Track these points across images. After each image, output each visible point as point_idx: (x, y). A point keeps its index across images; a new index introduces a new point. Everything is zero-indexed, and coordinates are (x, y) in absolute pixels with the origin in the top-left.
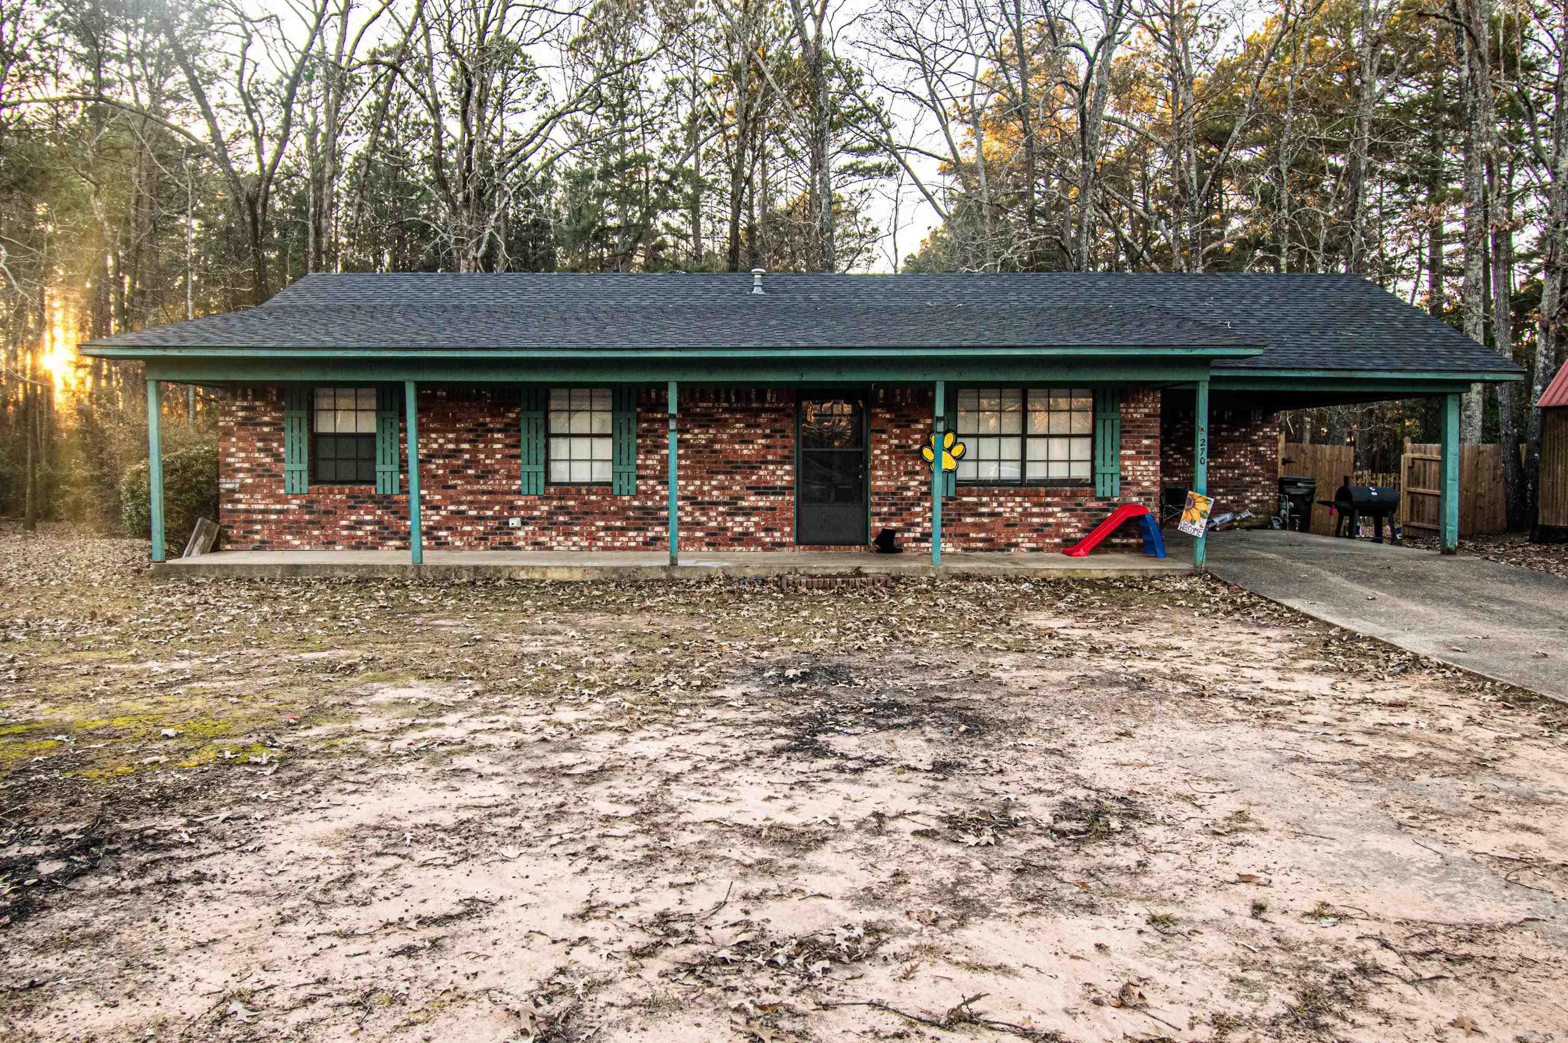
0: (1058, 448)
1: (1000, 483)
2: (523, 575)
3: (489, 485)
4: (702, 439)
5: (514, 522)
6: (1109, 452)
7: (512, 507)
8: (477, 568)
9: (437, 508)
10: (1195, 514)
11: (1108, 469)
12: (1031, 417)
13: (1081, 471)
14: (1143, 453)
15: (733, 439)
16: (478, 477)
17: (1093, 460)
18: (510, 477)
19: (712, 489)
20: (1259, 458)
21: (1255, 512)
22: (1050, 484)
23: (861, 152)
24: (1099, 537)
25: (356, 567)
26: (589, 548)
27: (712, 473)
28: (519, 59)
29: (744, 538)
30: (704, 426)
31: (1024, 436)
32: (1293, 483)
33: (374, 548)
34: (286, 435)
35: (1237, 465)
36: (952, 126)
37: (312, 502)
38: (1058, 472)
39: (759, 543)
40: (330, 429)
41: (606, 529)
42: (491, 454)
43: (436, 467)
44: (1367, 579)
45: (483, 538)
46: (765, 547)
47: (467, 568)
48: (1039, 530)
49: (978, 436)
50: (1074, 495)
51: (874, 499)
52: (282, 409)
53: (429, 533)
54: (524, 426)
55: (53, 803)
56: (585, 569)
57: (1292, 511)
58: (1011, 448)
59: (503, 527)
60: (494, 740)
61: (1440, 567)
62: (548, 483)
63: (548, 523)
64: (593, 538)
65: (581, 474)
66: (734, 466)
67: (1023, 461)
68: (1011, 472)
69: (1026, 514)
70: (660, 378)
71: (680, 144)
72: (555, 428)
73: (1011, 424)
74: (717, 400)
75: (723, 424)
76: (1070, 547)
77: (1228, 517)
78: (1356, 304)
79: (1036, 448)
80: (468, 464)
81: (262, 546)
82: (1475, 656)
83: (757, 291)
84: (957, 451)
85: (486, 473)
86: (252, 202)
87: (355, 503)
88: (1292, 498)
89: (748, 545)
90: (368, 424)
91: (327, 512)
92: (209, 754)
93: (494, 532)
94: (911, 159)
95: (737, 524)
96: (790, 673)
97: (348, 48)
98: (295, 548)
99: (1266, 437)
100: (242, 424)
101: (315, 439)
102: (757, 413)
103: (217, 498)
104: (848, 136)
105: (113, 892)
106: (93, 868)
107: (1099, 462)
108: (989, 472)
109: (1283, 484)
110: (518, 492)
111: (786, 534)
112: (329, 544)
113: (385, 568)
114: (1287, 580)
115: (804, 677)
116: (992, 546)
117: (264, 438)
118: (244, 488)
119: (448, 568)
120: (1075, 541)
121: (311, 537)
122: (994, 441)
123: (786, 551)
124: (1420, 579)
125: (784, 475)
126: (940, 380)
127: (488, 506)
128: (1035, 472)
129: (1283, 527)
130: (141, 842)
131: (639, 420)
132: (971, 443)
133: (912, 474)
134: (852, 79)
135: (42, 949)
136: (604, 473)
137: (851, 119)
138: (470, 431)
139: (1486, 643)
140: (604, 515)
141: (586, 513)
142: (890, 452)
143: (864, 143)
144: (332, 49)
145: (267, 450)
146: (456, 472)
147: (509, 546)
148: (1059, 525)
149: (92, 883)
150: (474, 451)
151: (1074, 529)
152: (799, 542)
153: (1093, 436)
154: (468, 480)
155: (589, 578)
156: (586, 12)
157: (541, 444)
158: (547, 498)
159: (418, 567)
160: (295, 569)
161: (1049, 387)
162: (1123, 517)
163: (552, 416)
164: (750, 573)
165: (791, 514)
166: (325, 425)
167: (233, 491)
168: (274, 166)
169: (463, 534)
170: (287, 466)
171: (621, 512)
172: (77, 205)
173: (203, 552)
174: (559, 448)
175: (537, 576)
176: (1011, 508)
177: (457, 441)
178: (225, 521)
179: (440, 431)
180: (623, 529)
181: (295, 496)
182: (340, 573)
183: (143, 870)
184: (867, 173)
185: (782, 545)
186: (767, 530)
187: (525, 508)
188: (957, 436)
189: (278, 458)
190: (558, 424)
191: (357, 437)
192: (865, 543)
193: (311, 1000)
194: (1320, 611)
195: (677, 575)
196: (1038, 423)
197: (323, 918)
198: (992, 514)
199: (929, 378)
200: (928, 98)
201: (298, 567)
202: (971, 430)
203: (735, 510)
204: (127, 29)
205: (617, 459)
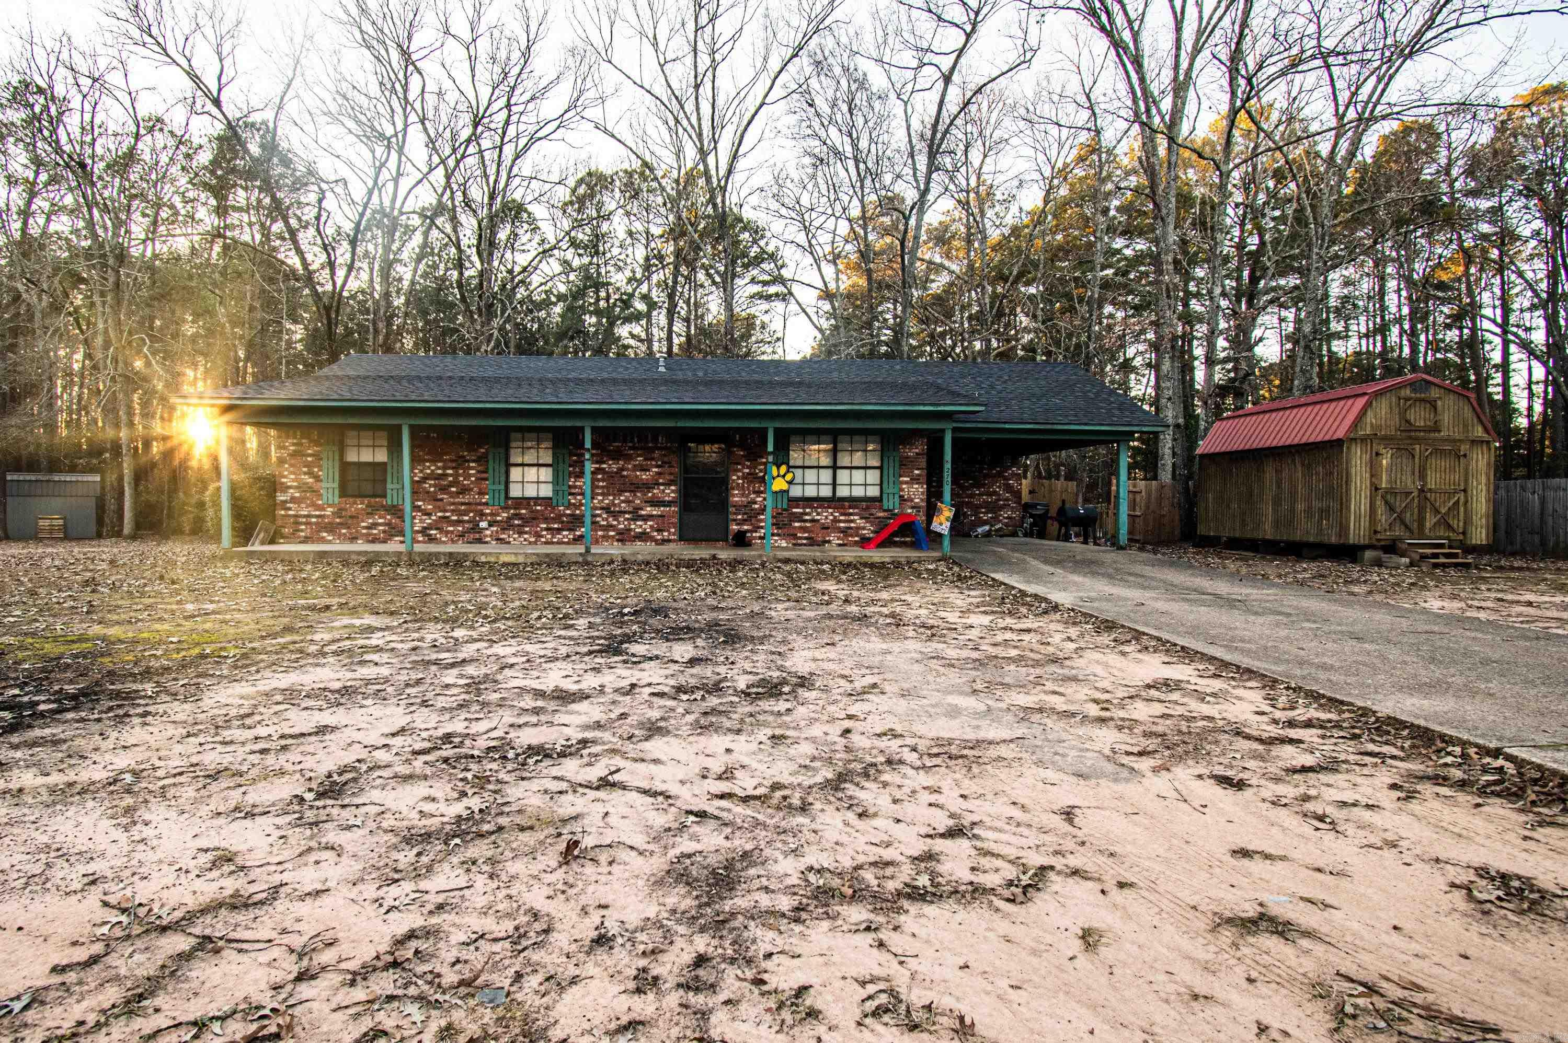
0: (858, 476)
1: (818, 499)
2: (483, 559)
3: (467, 499)
4: (615, 468)
5: (483, 524)
6: (892, 479)
7: (482, 514)
8: (451, 554)
9: (429, 514)
10: (942, 518)
11: (891, 491)
12: (839, 455)
13: (874, 492)
14: (915, 480)
15: (635, 468)
16: (458, 493)
17: (881, 485)
18: (481, 493)
19: (620, 501)
20: (1009, 488)
21: (1006, 525)
22: (853, 501)
23: (765, 283)
24: (885, 535)
25: (366, 553)
26: (535, 543)
27: (621, 492)
28: (525, 215)
29: (643, 537)
30: (616, 459)
31: (835, 467)
32: (1034, 506)
33: (385, 542)
34: (324, 463)
35: (995, 493)
36: (823, 264)
37: (341, 509)
38: (858, 492)
39: (653, 539)
40: (355, 459)
41: (547, 529)
42: (467, 477)
43: (430, 486)
44: (1058, 563)
45: (461, 535)
46: (657, 542)
47: (444, 554)
48: (844, 531)
49: (804, 467)
50: (868, 508)
51: (732, 510)
52: (320, 445)
53: (424, 531)
54: (490, 457)
55: (69, 675)
56: (526, 555)
57: (1032, 525)
58: (826, 476)
59: (475, 528)
60: (399, 646)
61: (1109, 556)
62: (507, 497)
63: (507, 526)
64: (538, 535)
65: (531, 492)
66: (636, 487)
67: (834, 484)
68: (826, 492)
69: (836, 520)
70: (578, 424)
71: (638, 276)
72: (513, 460)
73: (825, 461)
74: (625, 441)
75: (629, 458)
76: (865, 543)
77: (987, 528)
78: (1066, 382)
79: (843, 476)
80: (451, 485)
81: (306, 540)
82: (1096, 604)
83: (662, 369)
84: (789, 477)
85: (464, 491)
86: (328, 309)
87: (372, 510)
88: (1032, 516)
89: (645, 541)
90: (381, 456)
91: (352, 517)
92: (196, 651)
93: (469, 531)
94: (796, 289)
95: (638, 527)
96: (626, 611)
97: (398, 205)
98: (330, 542)
99: (1014, 474)
100: (293, 455)
101: (345, 467)
102: (652, 450)
103: (274, 506)
104: (755, 272)
105: (82, 720)
106: (75, 708)
107: (885, 485)
108: (811, 492)
109: (1026, 507)
110: (486, 504)
111: (671, 533)
112: (353, 539)
113: (387, 553)
114: (1002, 563)
115: (636, 613)
116: (812, 542)
117: (307, 465)
118: (293, 500)
119: (430, 554)
120: (869, 539)
121: (340, 535)
122: (815, 471)
123: (672, 545)
124: (1092, 562)
125: (670, 493)
126: (771, 427)
127: (466, 513)
128: (843, 492)
129: (1025, 535)
130: (117, 695)
131: (571, 455)
132: (799, 472)
133: (758, 493)
134: (757, 232)
135: (16, 747)
136: (546, 491)
137: (757, 261)
138: (452, 461)
139: (1110, 598)
140: (546, 520)
141: (533, 519)
142: (743, 478)
143: (767, 278)
144: (387, 203)
145: (310, 473)
146: (444, 489)
147: (480, 541)
148: (858, 528)
149: (70, 715)
150: (456, 476)
151: (868, 530)
152: (681, 539)
153: (880, 468)
154: (452, 495)
155: (529, 561)
156: (571, 182)
157: (503, 470)
158: (506, 508)
159: (410, 553)
160: (322, 555)
161: (851, 433)
162: (900, 522)
163: (512, 451)
164: (640, 558)
165: (674, 520)
166: (352, 456)
167: (285, 502)
168: (344, 285)
169: (447, 532)
170: (324, 485)
171: (558, 518)
172: (208, 312)
173: (263, 543)
174: (515, 473)
175: (493, 559)
176: (825, 516)
177: (444, 468)
178: (279, 523)
179: (433, 461)
180: (559, 530)
181: (330, 506)
182: (354, 557)
183: (111, 709)
184: (768, 298)
185: (669, 541)
186: (659, 531)
187: (492, 514)
188: (789, 467)
189: (317, 479)
190: (516, 458)
191: (373, 465)
192: (726, 540)
193: (181, 774)
194: (1012, 581)
195: (590, 559)
196: (844, 459)
197: (217, 734)
198: (813, 521)
199: (763, 425)
200: (806, 245)
201: (325, 552)
202: (800, 463)
203: (637, 518)
204: (246, 189)
205: (556, 482)
